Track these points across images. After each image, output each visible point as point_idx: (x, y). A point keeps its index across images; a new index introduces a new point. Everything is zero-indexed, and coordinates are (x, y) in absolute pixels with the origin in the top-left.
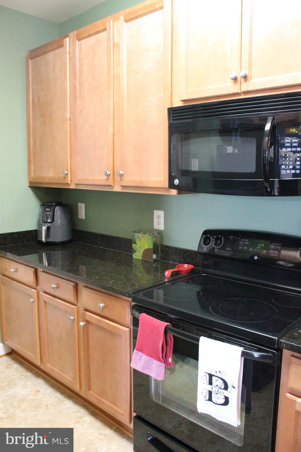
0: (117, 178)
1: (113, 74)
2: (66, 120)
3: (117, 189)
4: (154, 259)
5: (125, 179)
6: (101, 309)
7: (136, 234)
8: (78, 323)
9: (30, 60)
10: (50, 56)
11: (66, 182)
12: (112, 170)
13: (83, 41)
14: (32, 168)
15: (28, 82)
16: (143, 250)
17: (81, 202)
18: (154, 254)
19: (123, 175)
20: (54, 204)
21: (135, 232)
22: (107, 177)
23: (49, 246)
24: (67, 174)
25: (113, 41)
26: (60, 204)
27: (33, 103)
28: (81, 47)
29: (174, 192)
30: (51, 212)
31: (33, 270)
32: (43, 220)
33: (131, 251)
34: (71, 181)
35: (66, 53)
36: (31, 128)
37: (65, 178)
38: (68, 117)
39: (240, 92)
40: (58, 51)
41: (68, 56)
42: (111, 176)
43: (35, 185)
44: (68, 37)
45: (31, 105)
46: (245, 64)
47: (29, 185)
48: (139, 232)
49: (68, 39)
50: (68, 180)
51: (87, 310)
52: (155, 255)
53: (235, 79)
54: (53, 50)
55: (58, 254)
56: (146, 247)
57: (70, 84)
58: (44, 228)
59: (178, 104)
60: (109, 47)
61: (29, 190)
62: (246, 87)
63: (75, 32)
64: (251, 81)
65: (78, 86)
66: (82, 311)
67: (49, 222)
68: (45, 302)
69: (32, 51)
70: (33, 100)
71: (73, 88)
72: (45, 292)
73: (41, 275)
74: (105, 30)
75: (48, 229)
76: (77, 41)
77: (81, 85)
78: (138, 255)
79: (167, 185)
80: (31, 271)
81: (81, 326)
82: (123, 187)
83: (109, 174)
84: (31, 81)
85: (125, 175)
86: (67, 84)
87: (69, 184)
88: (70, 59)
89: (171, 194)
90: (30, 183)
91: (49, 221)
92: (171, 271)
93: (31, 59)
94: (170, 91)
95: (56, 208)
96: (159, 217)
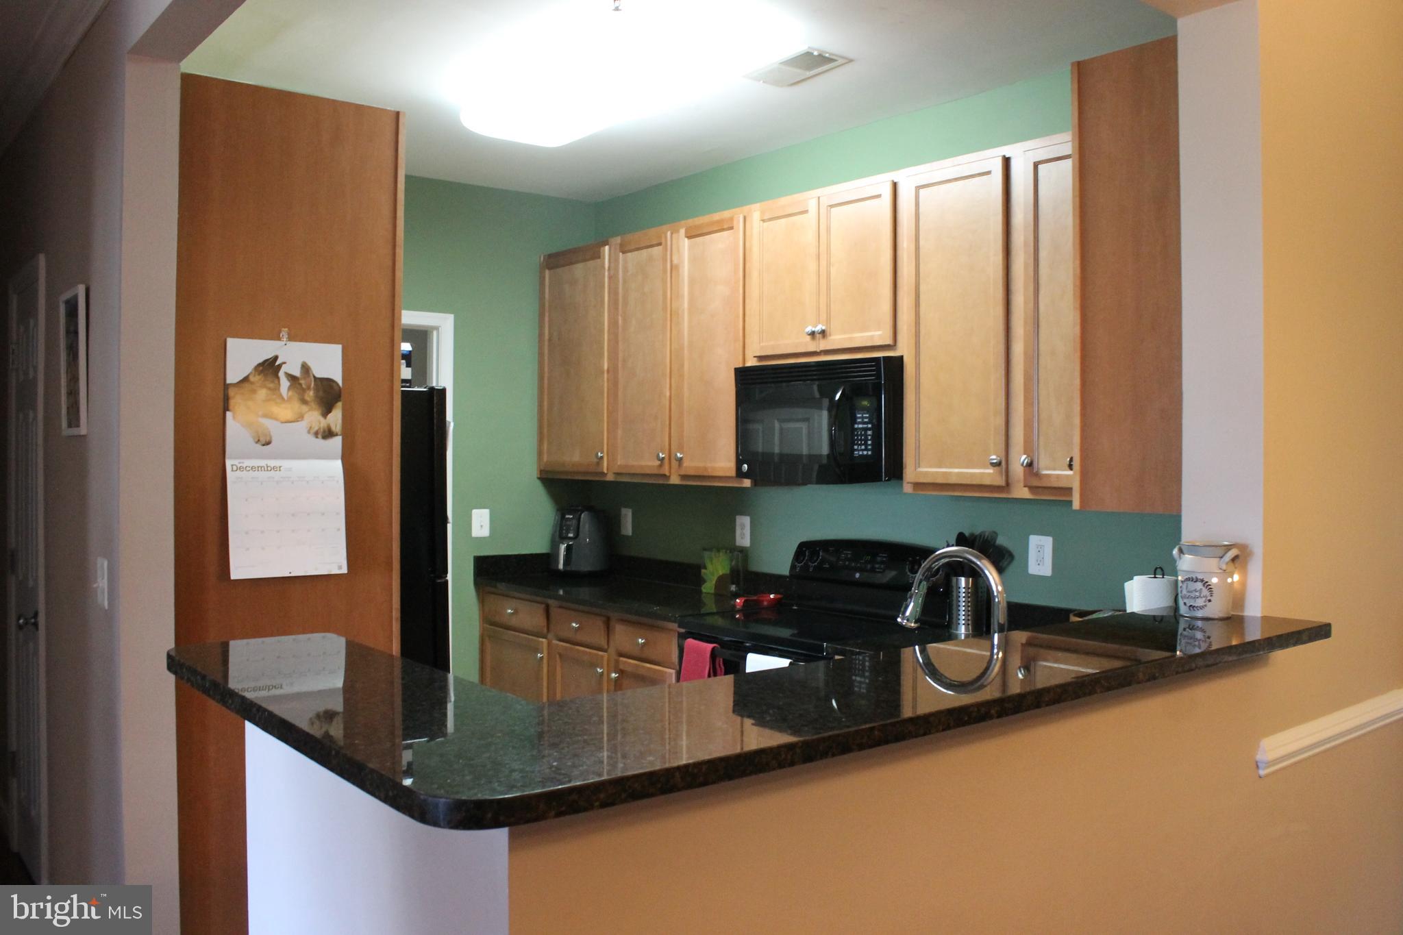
0: (675, 464)
1: (671, 311)
2: (603, 372)
3: (675, 480)
4: (732, 592)
5: (685, 465)
6: (640, 646)
7: (706, 554)
8: (609, 675)
9: (547, 272)
10: (579, 269)
11: (600, 471)
12: (667, 452)
13: (629, 254)
14: (545, 446)
15: (542, 306)
16: (715, 578)
17: (625, 507)
18: (733, 584)
19: (681, 459)
20: (580, 508)
21: (705, 549)
22: (660, 462)
23: (570, 578)
24: (602, 457)
25: (671, 261)
26: (590, 509)
27: (550, 340)
28: (625, 262)
29: (747, 483)
30: (574, 522)
31: (543, 606)
32: (559, 534)
33: (700, 581)
34: (608, 469)
35: (604, 268)
36: (546, 381)
37: (598, 464)
38: (606, 367)
39: (818, 351)
40: (591, 263)
41: (606, 274)
42: (666, 461)
43: (550, 476)
44: (608, 244)
45: (546, 343)
46: (823, 316)
47: (539, 476)
48: (710, 550)
49: (607, 248)
50: (603, 468)
51: (621, 655)
52: (734, 586)
53: (813, 334)
54: (585, 260)
55: (584, 592)
56: (721, 573)
57: (609, 315)
58: (563, 547)
59: (751, 362)
60: (665, 271)
61: (538, 483)
62: (823, 345)
63: (618, 240)
64: (833, 337)
65: (620, 322)
66: (614, 656)
67: (570, 538)
68: (560, 655)
69: (550, 256)
70: (550, 334)
71: (614, 323)
72: (561, 640)
73: (554, 611)
74: (660, 244)
75: (569, 549)
76: (621, 254)
77: (625, 320)
78: (708, 587)
79: (733, 473)
80: (540, 609)
81: (612, 679)
82: (684, 477)
83: (663, 458)
84: (547, 305)
85: (684, 460)
86: (604, 317)
87: (604, 473)
88: (610, 278)
89: (744, 485)
90: (541, 471)
91: (571, 535)
92: (746, 598)
93: (550, 269)
94: (741, 344)
95: (583, 515)
96: (743, 527)
